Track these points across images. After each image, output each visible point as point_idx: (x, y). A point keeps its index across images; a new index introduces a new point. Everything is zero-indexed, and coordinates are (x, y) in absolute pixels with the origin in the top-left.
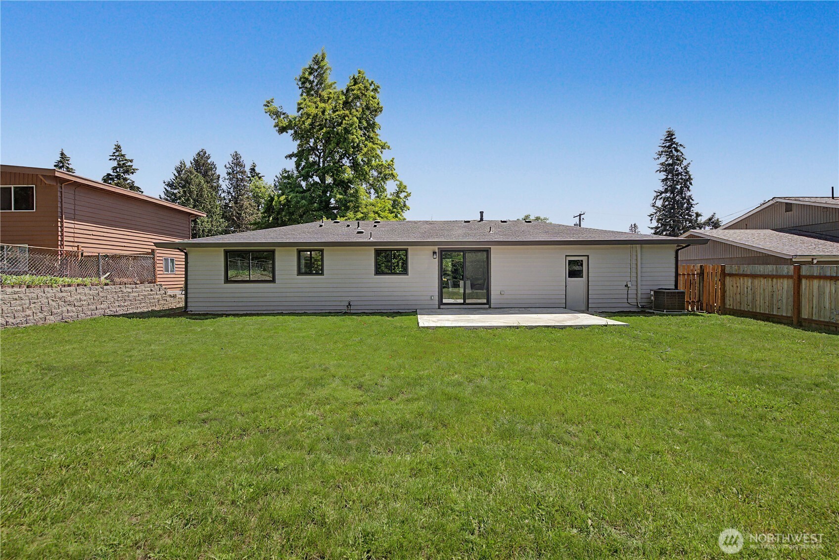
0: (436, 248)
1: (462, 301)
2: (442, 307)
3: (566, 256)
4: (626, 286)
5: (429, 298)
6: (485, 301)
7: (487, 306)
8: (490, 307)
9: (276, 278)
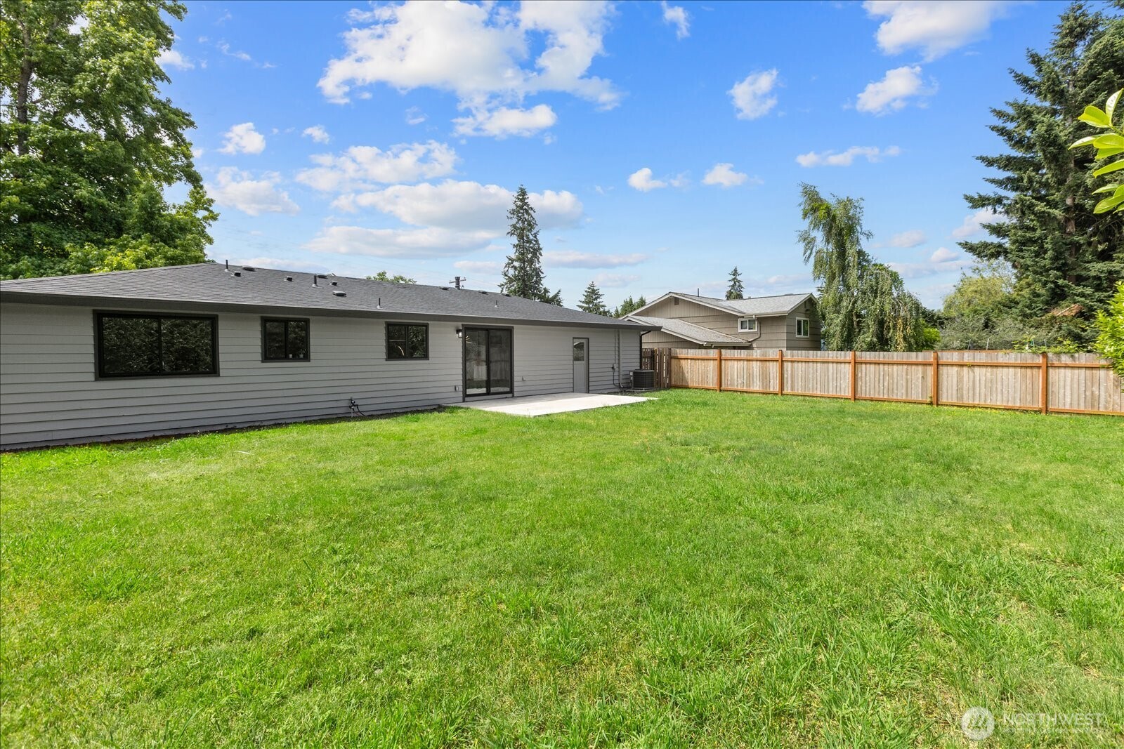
0: (460, 325)
1: (483, 390)
2: (467, 399)
3: (574, 338)
4: (613, 368)
5: (453, 389)
6: (508, 389)
7: (510, 395)
8: (513, 396)
9: (221, 367)
